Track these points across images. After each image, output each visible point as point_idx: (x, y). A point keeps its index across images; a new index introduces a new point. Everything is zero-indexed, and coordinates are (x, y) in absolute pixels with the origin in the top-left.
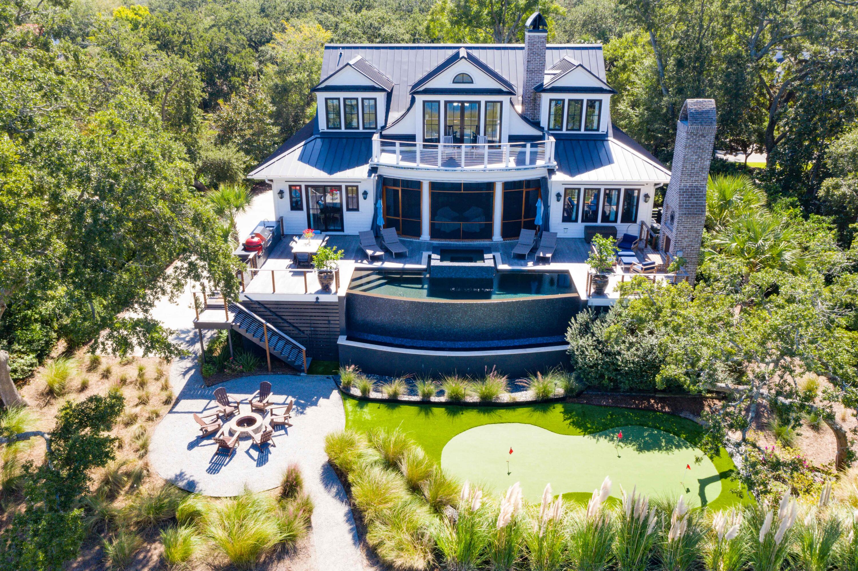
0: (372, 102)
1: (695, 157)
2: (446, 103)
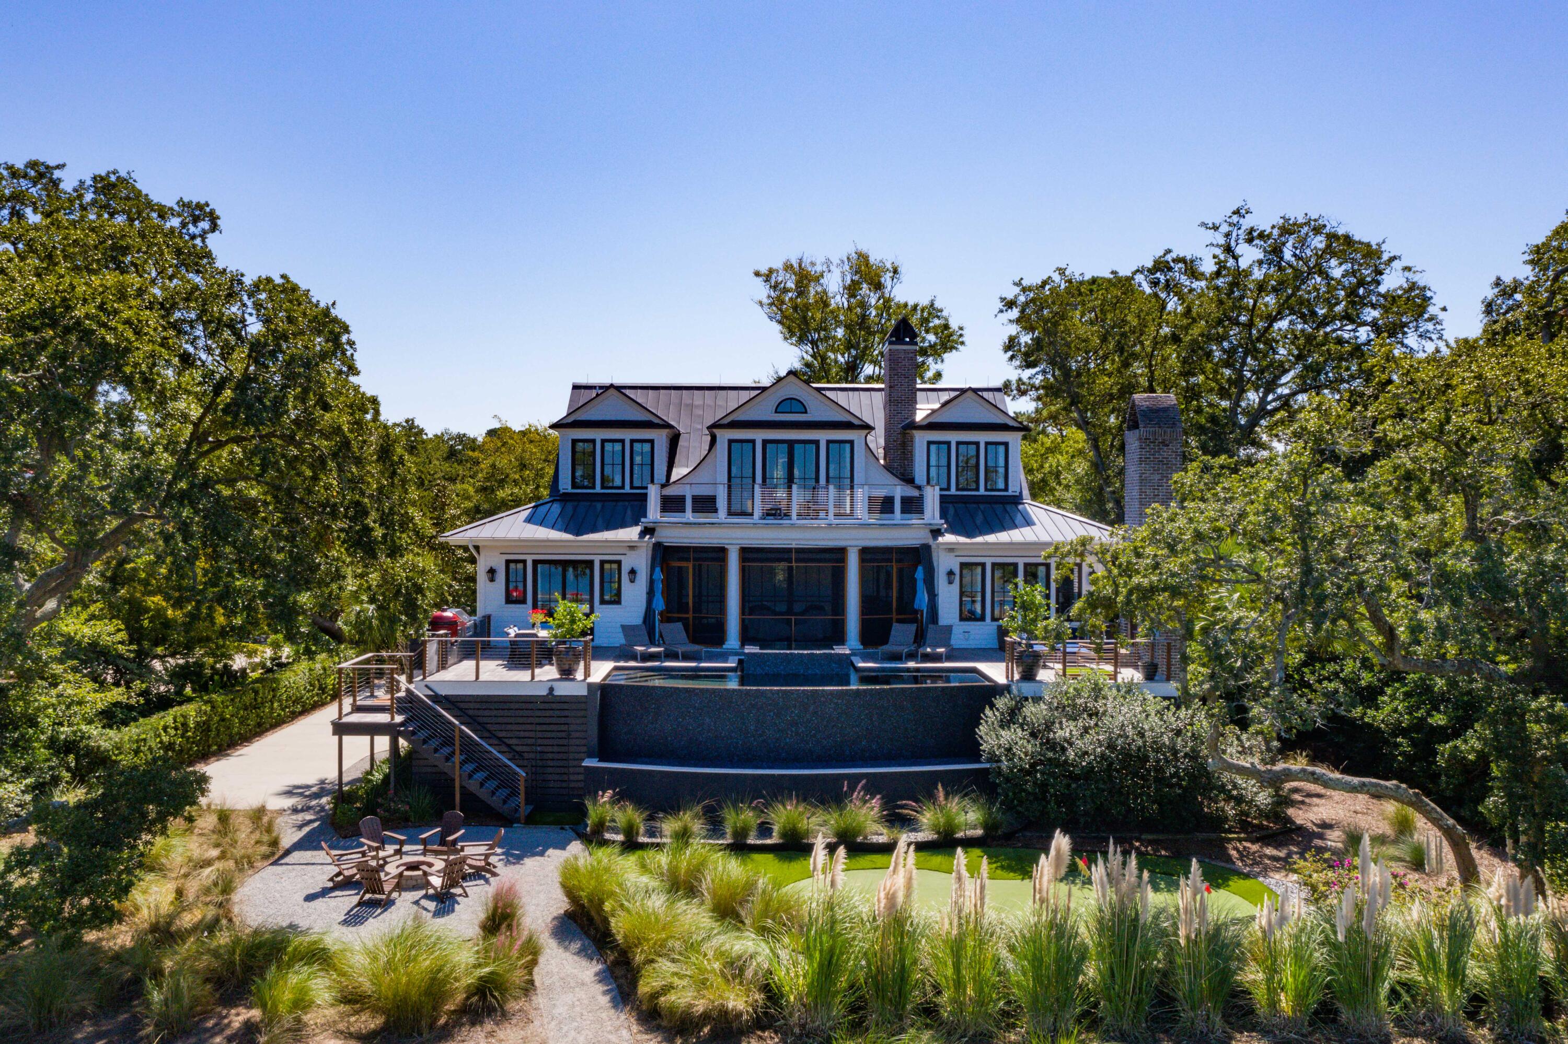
0: (647, 447)
1: (1157, 477)
2: (765, 442)
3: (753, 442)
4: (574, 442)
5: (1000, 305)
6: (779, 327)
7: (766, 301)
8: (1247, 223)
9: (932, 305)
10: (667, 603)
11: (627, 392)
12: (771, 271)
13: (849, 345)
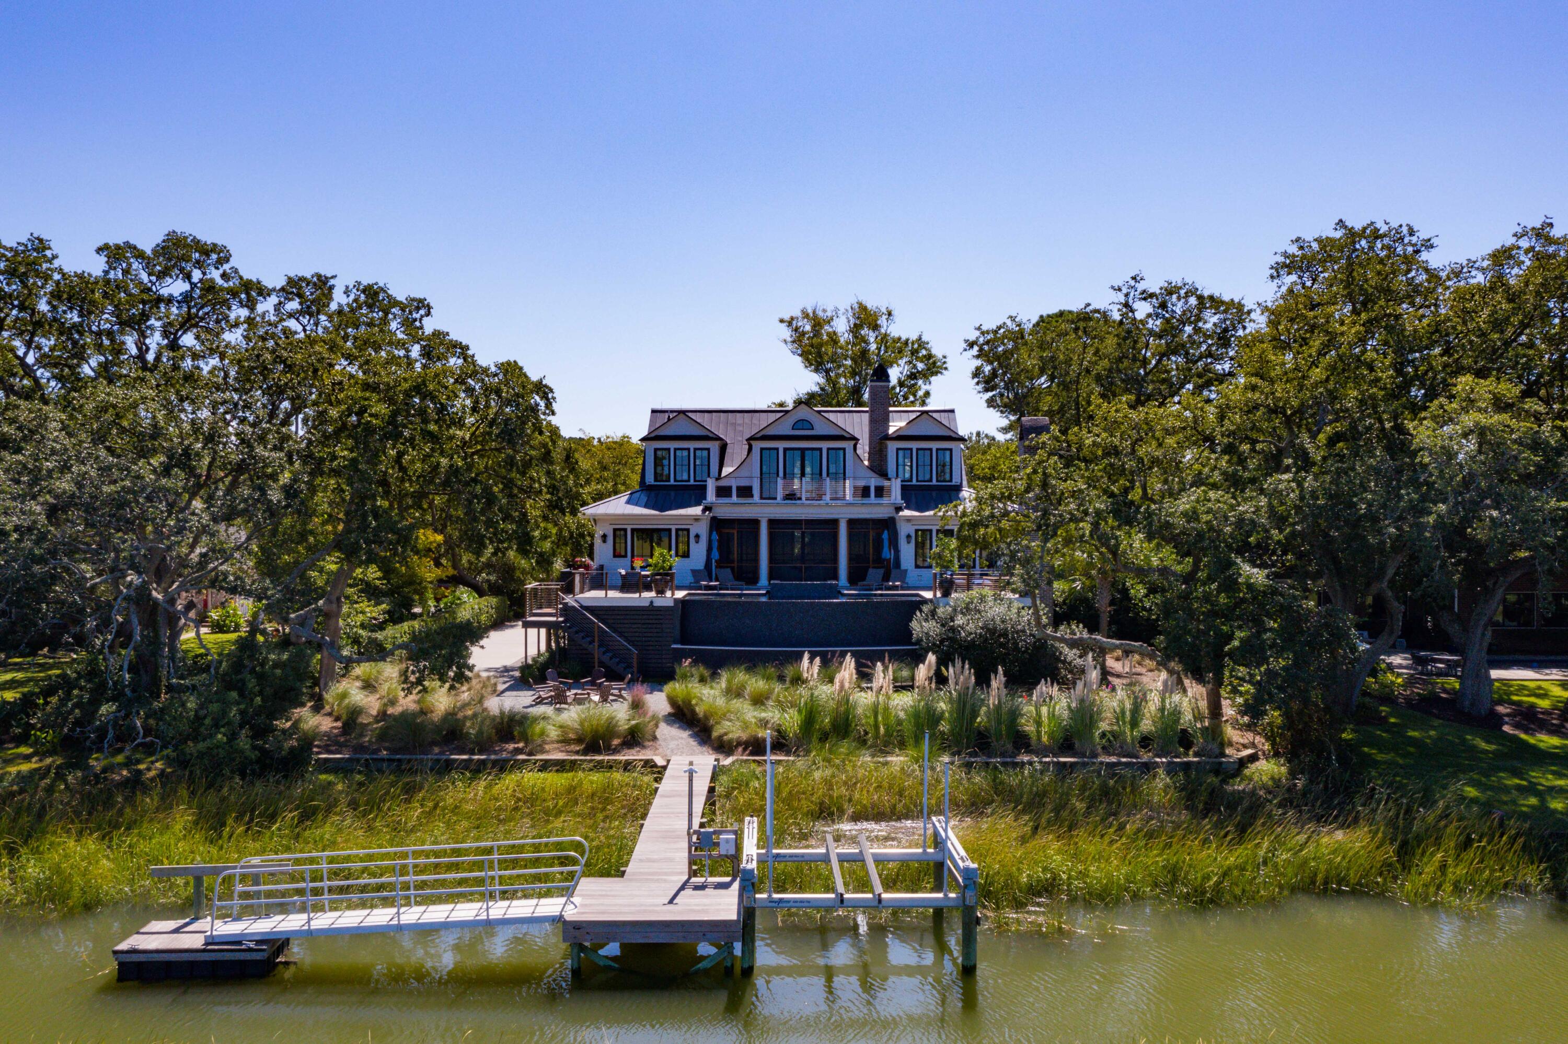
0: (705, 453)
2: (785, 450)
3: (777, 449)
4: (656, 450)
5: (964, 345)
6: (799, 359)
7: (789, 339)
8: (1141, 286)
9: (920, 338)
10: (721, 554)
11: (690, 414)
12: (792, 319)
13: (854, 374)
